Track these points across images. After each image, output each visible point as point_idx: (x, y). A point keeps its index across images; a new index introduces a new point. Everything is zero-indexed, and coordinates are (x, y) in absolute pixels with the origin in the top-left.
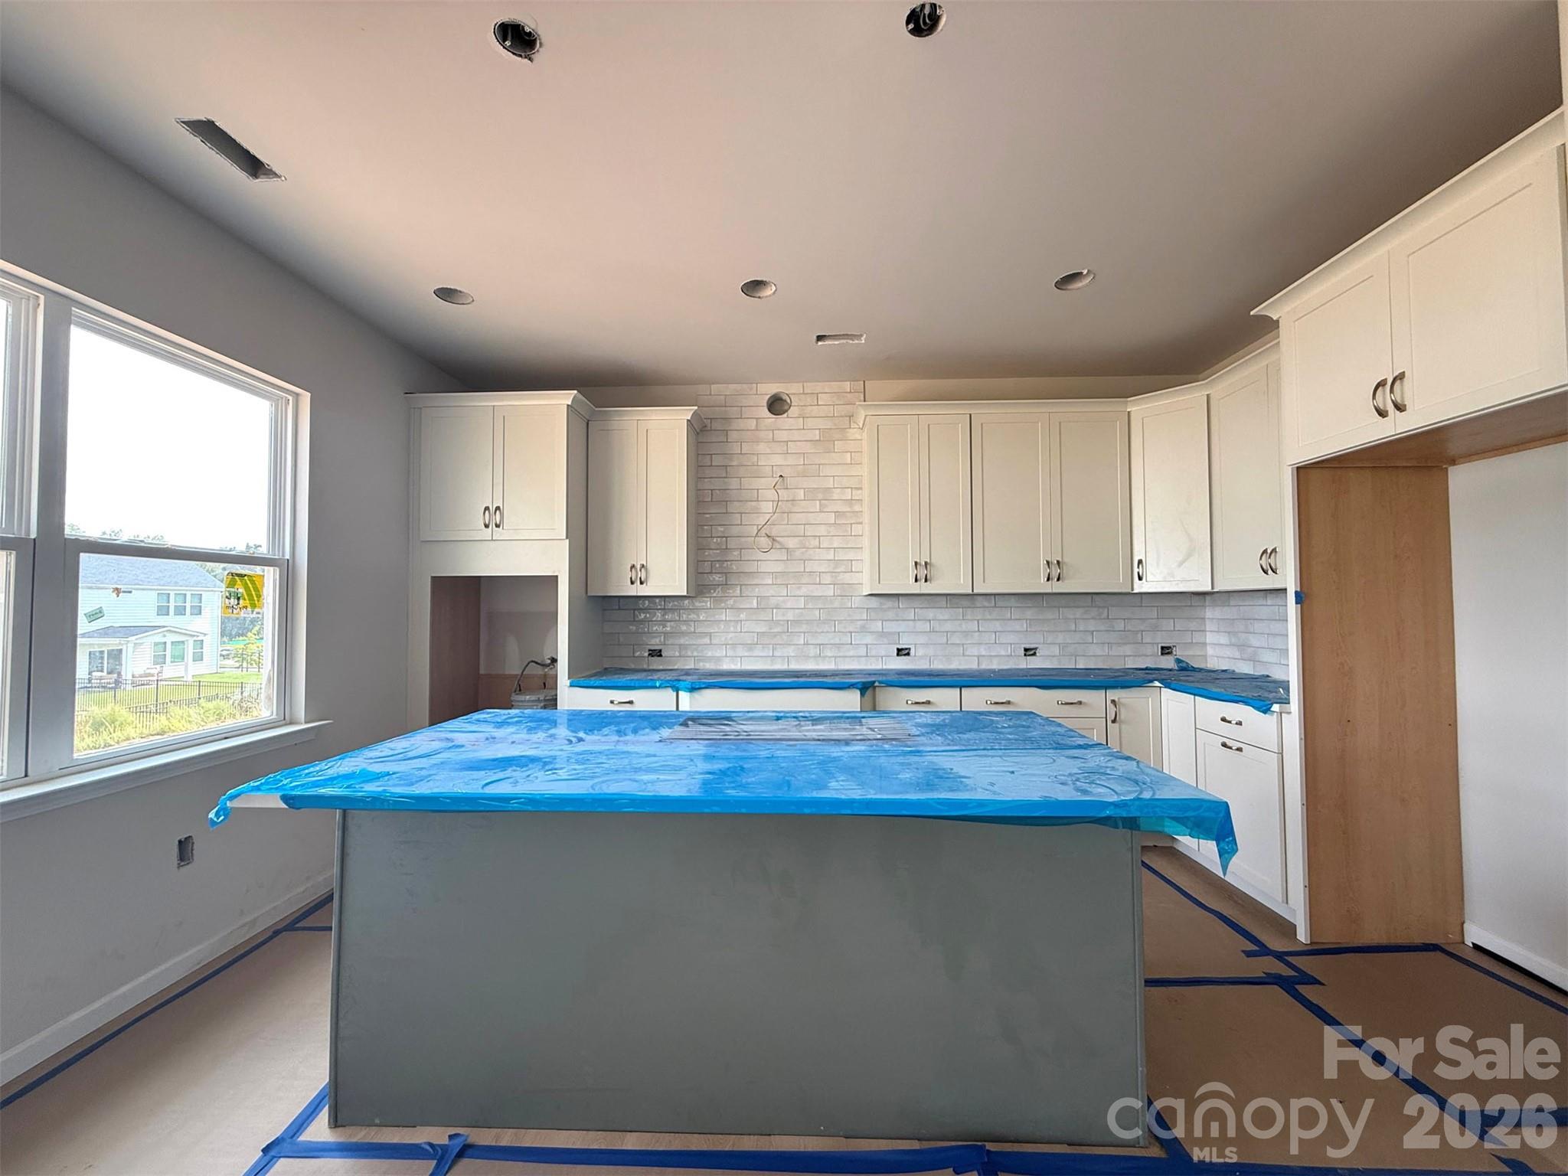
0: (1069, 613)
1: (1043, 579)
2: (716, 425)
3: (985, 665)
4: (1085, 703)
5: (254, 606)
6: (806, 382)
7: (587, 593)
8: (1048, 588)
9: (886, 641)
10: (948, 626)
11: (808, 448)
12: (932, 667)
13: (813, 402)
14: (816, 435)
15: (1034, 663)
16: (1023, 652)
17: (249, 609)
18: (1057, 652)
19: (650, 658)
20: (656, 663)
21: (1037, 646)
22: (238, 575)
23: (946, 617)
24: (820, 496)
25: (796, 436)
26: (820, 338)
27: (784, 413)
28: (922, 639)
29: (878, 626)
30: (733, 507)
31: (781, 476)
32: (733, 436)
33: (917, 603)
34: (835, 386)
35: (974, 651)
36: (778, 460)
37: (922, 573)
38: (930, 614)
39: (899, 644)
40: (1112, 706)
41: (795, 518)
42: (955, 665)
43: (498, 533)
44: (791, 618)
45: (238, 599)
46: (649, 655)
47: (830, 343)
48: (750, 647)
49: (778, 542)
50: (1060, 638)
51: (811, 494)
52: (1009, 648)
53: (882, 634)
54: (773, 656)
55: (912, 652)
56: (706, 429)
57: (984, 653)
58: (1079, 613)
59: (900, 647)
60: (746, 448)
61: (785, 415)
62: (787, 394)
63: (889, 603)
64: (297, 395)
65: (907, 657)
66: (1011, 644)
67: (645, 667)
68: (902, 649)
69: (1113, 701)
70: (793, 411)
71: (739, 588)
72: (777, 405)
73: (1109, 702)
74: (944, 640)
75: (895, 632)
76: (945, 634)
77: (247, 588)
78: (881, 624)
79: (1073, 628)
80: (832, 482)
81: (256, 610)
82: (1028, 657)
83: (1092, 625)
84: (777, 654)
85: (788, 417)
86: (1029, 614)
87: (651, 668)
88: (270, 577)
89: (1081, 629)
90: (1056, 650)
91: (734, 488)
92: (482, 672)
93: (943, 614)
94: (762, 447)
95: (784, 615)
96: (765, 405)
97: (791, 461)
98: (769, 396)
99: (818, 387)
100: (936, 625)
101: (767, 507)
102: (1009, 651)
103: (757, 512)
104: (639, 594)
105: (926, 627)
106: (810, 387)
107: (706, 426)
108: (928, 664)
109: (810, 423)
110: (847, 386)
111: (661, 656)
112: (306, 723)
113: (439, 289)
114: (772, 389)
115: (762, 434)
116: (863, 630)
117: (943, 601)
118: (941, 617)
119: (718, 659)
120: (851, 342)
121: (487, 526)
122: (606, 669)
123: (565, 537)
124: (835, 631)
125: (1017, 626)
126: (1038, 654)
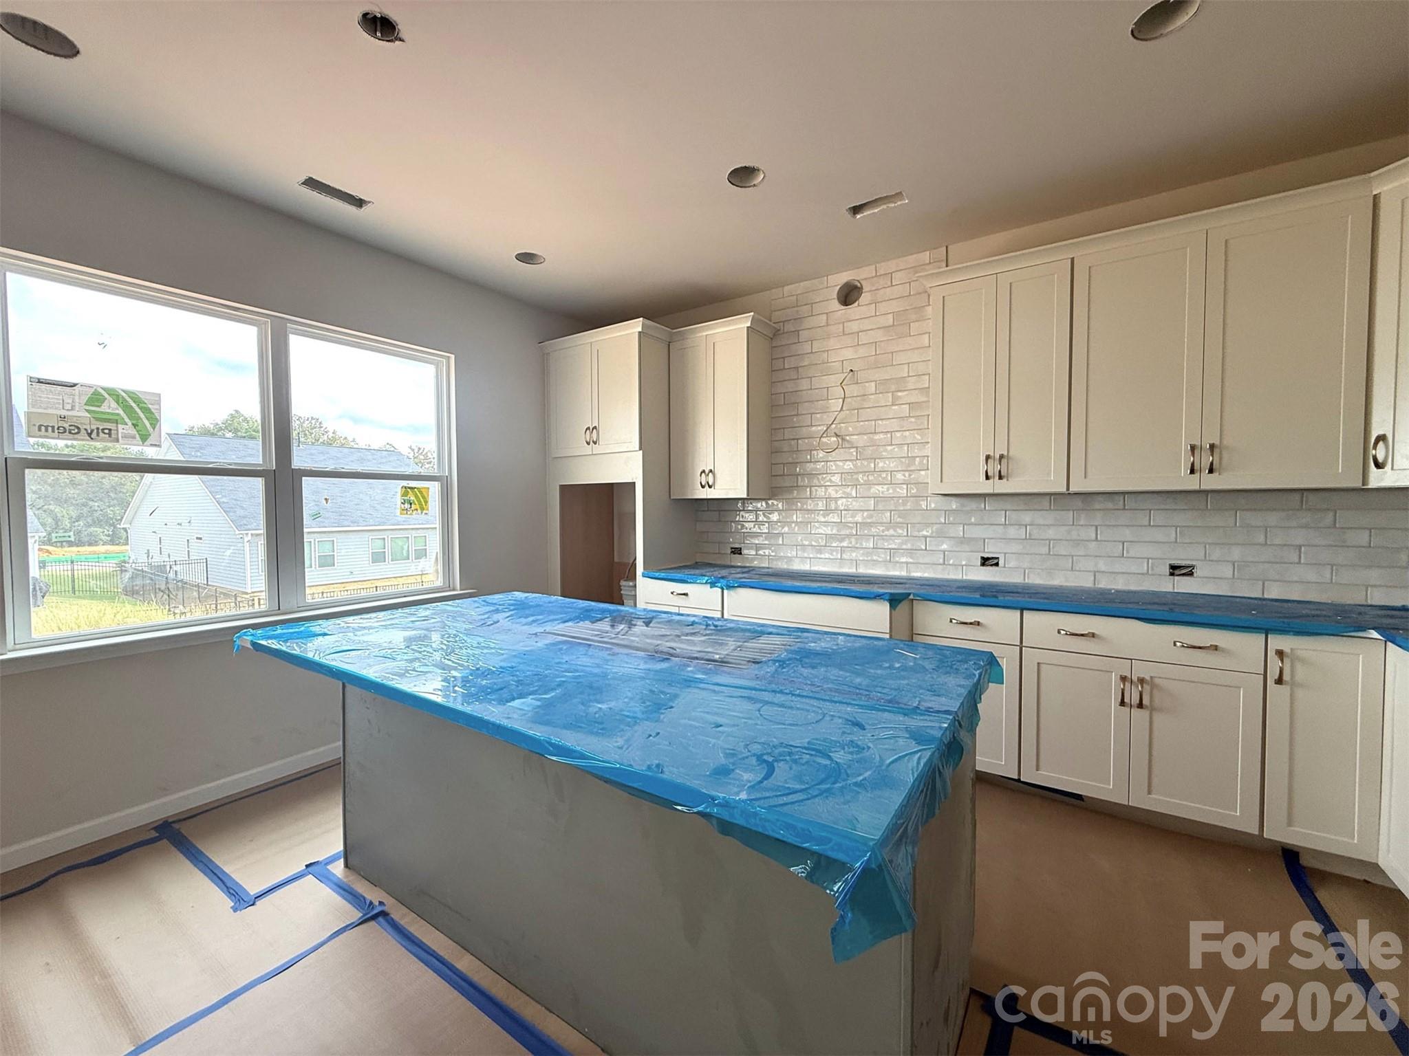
0: (1255, 519)
1: (1184, 470)
2: (789, 327)
3: (1104, 584)
4: (1223, 650)
5: (422, 509)
6: (878, 263)
7: (670, 496)
8: (1192, 483)
9: (967, 548)
10: (1051, 533)
11: (879, 336)
12: (1026, 581)
13: (886, 284)
14: (889, 320)
15: (1184, 585)
16: (1167, 570)
17: (419, 511)
18: (1229, 573)
19: (733, 556)
20: (737, 561)
21: (1194, 563)
22: (409, 488)
23: (1050, 522)
24: (893, 388)
25: (866, 325)
26: (856, 210)
27: (855, 301)
28: (1015, 547)
29: (959, 531)
30: (803, 409)
31: (852, 370)
32: (804, 335)
33: (1008, 505)
34: (912, 260)
35: (1090, 565)
36: (848, 354)
37: (994, 468)
38: (1027, 517)
39: (984, 552)
40: (1276, 658)
41: (865, 414)
42: (1060, 580)
43: (597, 449)
44: (860, 521)
45: (411, 504)
46: (732, 552)
47: (869, 213)
48: (819, 549)
49: (848, 441)
50: (1236, 554)
51: (883, 386)
52: (1146, 565)
53: (963, 540)
54: (841, 559)
55: (1001, 563)
56: (779, 332)
57: (1103, 568)
58: (1273, 518)
59: (986, 556)
60: (817, 346)
61: (856, 304)
62: (858, 281)
63: (972, 505)
64: (449, 357)
65: (994, 568)
66: (1148, 559)
67: (729, 563)
68: (988, 559)
69: (1280, 654)
70: (865, 298)
71: (808, 489)
72: (849, 295)
73: (1271, 653)
74: (1045, 550)
75: (981, 539)
76: (1047, 542)
77: (416, 496)
78: (962, 528)
79: (1261, 539)
80: (906, 370)
81: (424, 512)
82: (1176, 578)
83: (1299, 537)
84: (844, 556)
85: (859, 305)
86: (1180, 519)
87: (733, 564)
88: (434, 488)
89: (1277, 541)
90: (1227, 571)
91: (805, 388)
92: (616, 560)
93: (1048, 517)
94: (833, 343)
95: (853, 516)
96: (835, 297)
97: (862, 352)
98: (839, 287)
99: (891, 266)
100: (1036, 533)
101: (835, 404)
102: (1146, 568)
103: (825, 411)
104: (709, 497)
105: (1022, 533)
106: (884, 268)
107: (779, 330)
108: (1022, 577)
109: (883, 308)
110: (925, 256)
111: (741, 554)
112: (461, 590)
113: (518, 254)
114: (844, 278)
115: (833, 329)
116: (940, 535)
117: (1045, 502)
118: (1041, 521)
119: (790, 559)
120: (893, 205)
121: (588, 443)
122: (696, 563)
123: (638, 449)
124: (907, 536)
125: (1159, 535)
126: (1195, 575)
